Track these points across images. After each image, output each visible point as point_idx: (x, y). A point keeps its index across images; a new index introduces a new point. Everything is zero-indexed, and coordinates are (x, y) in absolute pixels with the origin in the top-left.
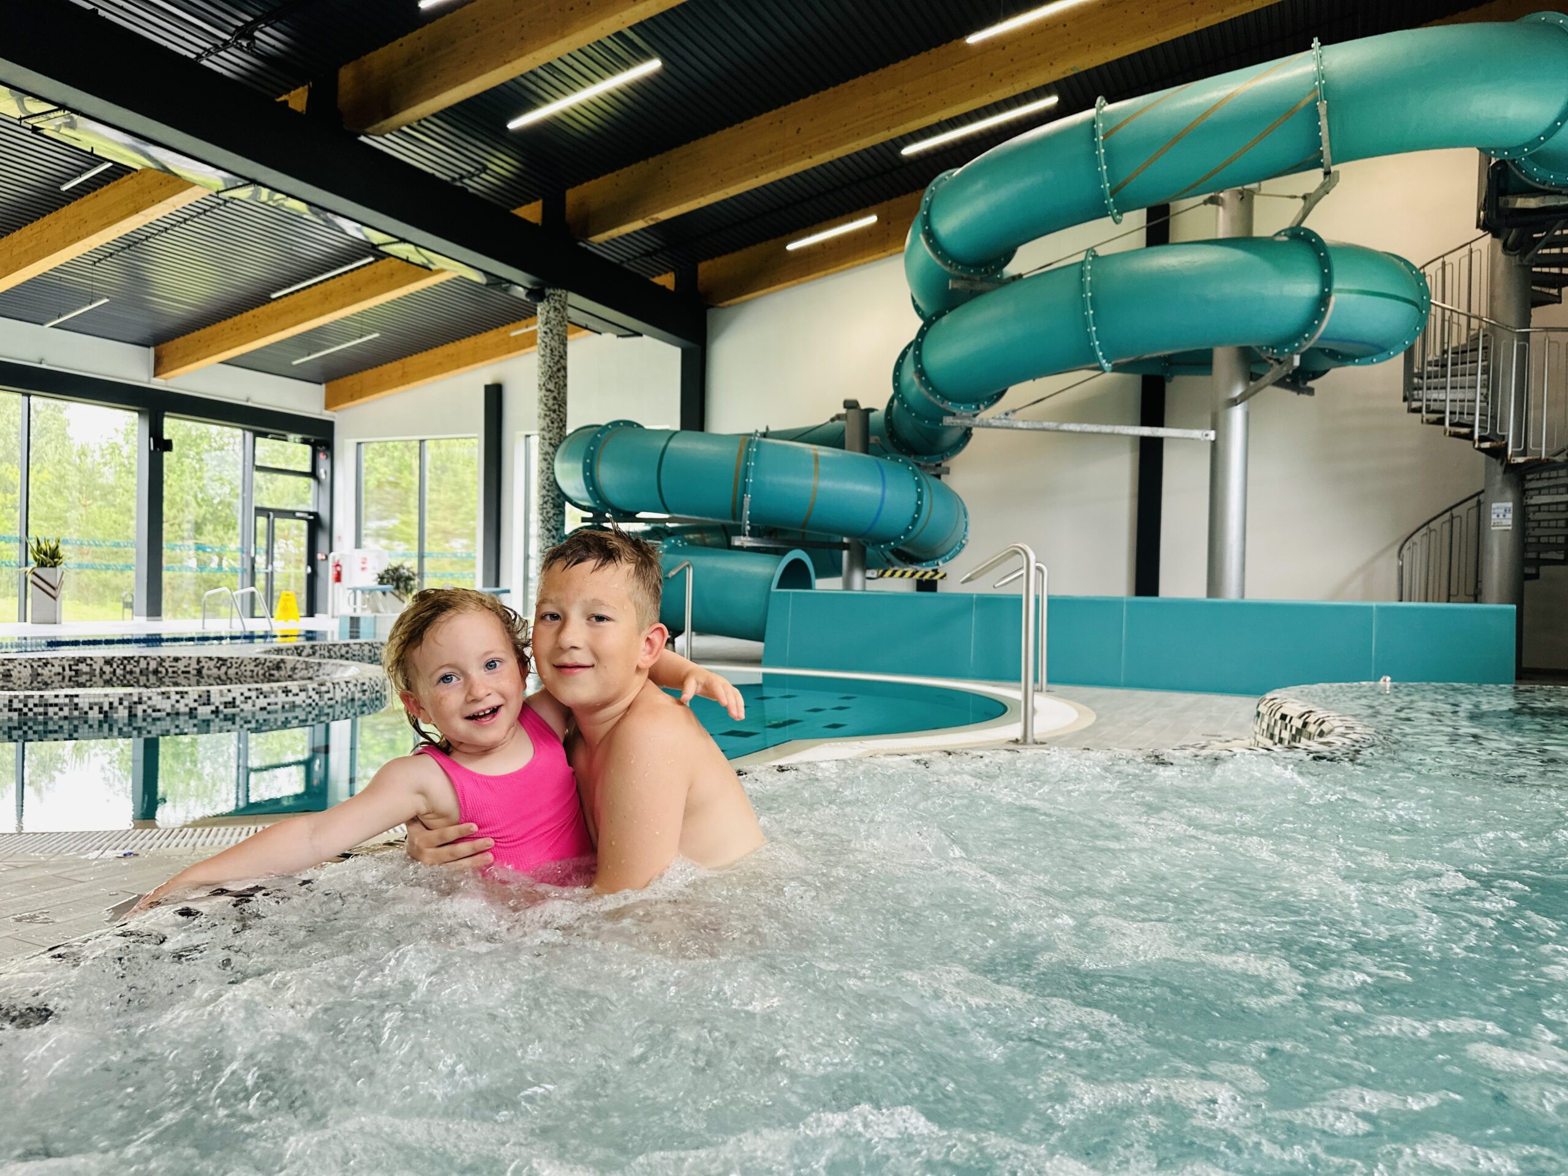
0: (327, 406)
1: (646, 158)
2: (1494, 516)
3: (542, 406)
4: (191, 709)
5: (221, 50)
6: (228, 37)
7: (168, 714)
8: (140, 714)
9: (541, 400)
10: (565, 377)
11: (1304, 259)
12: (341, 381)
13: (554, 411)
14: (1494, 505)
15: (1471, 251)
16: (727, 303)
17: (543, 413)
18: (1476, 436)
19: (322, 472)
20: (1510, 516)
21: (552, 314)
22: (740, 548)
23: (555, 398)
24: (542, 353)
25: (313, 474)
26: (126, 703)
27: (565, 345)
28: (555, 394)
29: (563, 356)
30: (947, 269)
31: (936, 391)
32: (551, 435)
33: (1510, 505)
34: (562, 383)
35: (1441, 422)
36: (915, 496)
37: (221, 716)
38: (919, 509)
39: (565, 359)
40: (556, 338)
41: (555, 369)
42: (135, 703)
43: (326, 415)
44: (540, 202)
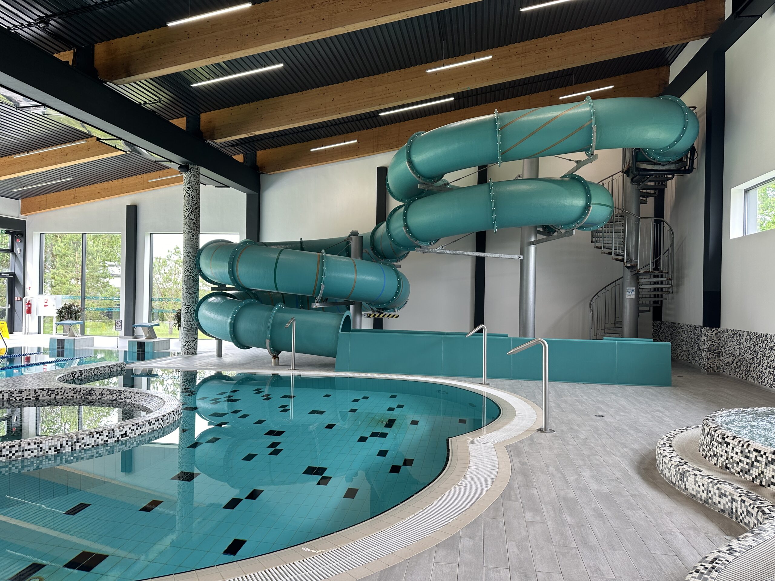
0: (22, 213)
1: (249, 102)
2: (627, 293)
3: (187, 227)
4: (104, 441)
5: (25, 27)
6: (32, 21)
7: (93, 446)
8: (77, 448)
9: (186, 224)
10: (199, 212)
11: (580, 190)
12: (32, 199)
13: (194, 230)
14: (627, 288)
15: (613, 179)
16: (273, 173)
17: (187, 231)
18: (625, 261)
19: (17, 250)
20: (634, 293)
21: (192, 178)
22: (315, 309)
23: (194, 223)
24: (187, 199)
25: (12, 250)
26: (70, 443)
27: (199, 195)
28: (194, 221)
29: (198, 201)
30: (418, 179)
31: (413, 236)
32: (192, 243)
33: (634, 288)
34: (197, 215)
35: (610, 253)
36: (397, 282)
37: (120, 443)
38: (399, 289)
39: (199, 202)
40: (195, 191)
41: (194, 208)
42: (75, 442)
43: (22, 217)
44: (185, 118)
